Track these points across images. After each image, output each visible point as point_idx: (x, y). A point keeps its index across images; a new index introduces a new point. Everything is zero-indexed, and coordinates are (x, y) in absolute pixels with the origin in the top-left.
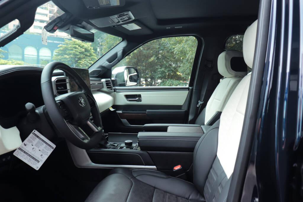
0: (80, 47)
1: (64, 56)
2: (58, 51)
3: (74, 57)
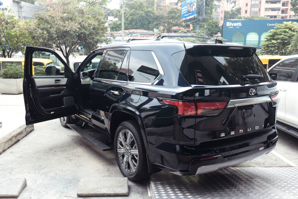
0: (290, 31)
1: (271, 41)
2: (267, 36)
3: (282, 42)
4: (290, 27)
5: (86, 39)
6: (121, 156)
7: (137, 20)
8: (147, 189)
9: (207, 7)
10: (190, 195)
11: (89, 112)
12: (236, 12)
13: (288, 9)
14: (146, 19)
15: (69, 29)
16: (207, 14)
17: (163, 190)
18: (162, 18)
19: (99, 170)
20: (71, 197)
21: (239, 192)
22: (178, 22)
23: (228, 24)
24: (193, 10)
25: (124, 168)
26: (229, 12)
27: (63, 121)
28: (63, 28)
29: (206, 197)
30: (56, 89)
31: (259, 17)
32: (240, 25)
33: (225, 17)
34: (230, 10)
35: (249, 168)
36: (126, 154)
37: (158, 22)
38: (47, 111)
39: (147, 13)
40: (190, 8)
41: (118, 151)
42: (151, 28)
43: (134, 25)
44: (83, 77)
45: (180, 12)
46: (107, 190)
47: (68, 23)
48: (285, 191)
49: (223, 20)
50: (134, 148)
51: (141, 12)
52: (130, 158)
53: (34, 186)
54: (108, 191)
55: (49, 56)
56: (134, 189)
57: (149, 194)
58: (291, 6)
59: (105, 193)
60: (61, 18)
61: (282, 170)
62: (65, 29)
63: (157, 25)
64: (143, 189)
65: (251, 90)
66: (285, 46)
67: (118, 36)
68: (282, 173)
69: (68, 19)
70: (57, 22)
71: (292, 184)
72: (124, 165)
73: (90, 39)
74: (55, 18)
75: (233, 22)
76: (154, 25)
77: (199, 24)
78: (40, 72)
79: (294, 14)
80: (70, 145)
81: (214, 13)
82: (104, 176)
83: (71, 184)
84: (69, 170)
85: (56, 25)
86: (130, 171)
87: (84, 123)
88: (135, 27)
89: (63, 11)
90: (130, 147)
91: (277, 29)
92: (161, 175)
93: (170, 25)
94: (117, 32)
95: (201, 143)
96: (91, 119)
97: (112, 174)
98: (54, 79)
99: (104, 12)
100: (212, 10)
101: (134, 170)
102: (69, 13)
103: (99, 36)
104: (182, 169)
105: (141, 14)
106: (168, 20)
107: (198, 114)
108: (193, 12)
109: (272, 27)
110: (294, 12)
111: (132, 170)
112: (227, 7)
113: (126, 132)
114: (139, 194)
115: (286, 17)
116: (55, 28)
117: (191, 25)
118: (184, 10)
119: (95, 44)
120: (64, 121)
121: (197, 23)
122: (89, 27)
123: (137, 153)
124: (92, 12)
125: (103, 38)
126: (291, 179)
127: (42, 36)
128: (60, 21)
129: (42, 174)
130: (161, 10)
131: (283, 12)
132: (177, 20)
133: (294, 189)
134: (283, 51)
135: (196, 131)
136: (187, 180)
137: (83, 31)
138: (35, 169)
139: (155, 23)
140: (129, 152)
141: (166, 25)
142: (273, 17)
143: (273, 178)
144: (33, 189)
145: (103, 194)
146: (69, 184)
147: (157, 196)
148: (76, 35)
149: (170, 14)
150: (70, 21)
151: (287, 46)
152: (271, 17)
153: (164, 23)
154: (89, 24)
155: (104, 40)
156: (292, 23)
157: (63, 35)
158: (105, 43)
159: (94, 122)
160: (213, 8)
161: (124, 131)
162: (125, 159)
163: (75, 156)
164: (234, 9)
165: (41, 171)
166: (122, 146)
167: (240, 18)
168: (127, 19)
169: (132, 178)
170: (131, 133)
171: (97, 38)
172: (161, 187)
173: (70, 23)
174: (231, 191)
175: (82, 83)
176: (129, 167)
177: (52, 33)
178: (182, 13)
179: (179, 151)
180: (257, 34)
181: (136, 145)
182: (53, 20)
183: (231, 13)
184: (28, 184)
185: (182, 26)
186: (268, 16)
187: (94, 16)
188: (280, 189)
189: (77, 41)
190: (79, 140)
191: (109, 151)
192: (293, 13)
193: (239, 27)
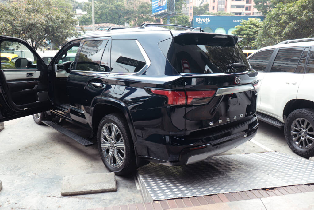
2: (234, 32)
3: (247, 37)
4: (254, 23)
5: (54, 33)
6: (105, 151)
7: (108, 14)
8: (135, 183)
9: (177, 2)
10: (181, 185)
11: (67, 107)
12: (204, 8)
13: (251, 6)
14: (117, 13)
15: (35, 21)
16: (177, 9)
17: (153, 183)
18: (133, 12)
19: (82, 166)
20: (55, 197)
21: (227, 179)
22: (149, 16)
23: (197, 20)
24: (164, 4)
25: (109, 163)
26: (198, 8)
27: (36, 118)
28: (28, 20)
29: (197, 186)
30: (28, 83)
31: (225, 13)
32: (208, 21)
33: (194, 13)
34: (199, 6)
35: (230, 155)
36: (111, 149)
37: (128, 16)
38: (20, 108)
39: (117, 7)
40: (161, 3)
41: (102, 146)
42: (121, 23)
43: (104, 19)
44: (58, 69)
45: (150, 7)
46: (94, 186)
47: (34, 15)
48: (268, 175)
49: (192, 15)
50: (119, 142)
51: (111, 6)
52: (116, 152)
53: (11, 188)
54: (95, 188)
55: (13, 51)
56: (122, 183)
57: (138, 187)
58: (254, 3)
59: (92, 190)
60: (26, 10)
61: (265, 155)
62: (30, 22)
63: (127, 19)
64: (131, 182)
65: (237, 79)
66: (250, 42)
67: (89, 30)
68: (261, 158)
69: (33, 11)
70: (22, 14)
71: (273, 167)
72: (109, 160)
73: (58, 32)
74: (19, 10)
75: (202, 18)
76: (125, 19)
77: (169, 19)
78: (6, 67)
79: (257, 11)
80: (47, 143)
81: (184, 8)
82: (88, 173)
83: (53, 184)
84: (49, 169)
85: (21, 17)
86: (116, 165)
87: (61, 119)
88: (105, 21)
89: (28, 3)
90: (115, 141)
91: (243, 25)
92: (149, 168)
93: (141, 20)
94: (87, 26)
95: (191, 133)
96: (70, 114)
97: (96, 170)
98: (26, 72)
99: (72, 5)
100: (182, 5)
101: (120, 164)
102: (34, 5)
103: (68, 29)
104: (172, 160)
105: (111, 8)
106: (139, 15)
107: (188, 103)
108: (163, 7)
109: (238, 23)
110: (257, 9)
111: (118, 164)
112: (196, 3)
113: (110, 125)
114: (127, 188)
115: (250, 13)
116: (19, 20)
117: (161, 20)
118: (155, 4)
119: (65, 37)
120: (38, 118)
121: (168, 18)
122: (57, 19)
123: (124, 146)
124: (59, 5)
125: (72, 31)
126: (270, 163)
127: (5, 28)
128: (25, 13)
129: (18, 175)
130: (131, 4)
131: (247, 9)
132: (147, 15)
133: (276, 172)
134: (249, 46)
135: (186, 120)
136: (175, 171)
137: (51, 24)
138: (11, 170)
139: (125, 17)
140: (114, 146)
141: (137, 19)
142: (238, 14)
143: (254, 164)
144: (10, 192)
145: (90, 191)
146: (51, 184)
147: (149, 188)
148: (43, 28)
149: (141, 8)
150: (36, 13)
151: (252, 41)
152: (237, 14)
153: (135, 17)
154: (57, 16)
155: (74, 34)
156: (256, 20)
157: (29, 28)
158: (75, 37)
159: (73, 117)
160: (183, 3)
161: (108, 124)
162: (110, 153)
163: (54, 154)
164: (202, 5)
165: (17, 172)
166: (107, 140)
167: (209, 14)
168: (96, 13)
169: (118, 172)
170: (116, 126)
171: (67, 31)
172: (151, 179)
173: (36, 16)
174: (219, 178)
175: (57, 77)
176: (115, 162)
177: (16, 26)
178: (153, 8)
179: (169, 141)
180: (224, 29)
181: (122, 138)
182: (17, 11)
183: (199, 8)
184: (3, 187)
185: (152, 21)
186: (233, 13)
187: (61, 8)
188: (264, 173)
189: (45, 35)
190: (56, 137)
191: (90, 146)
192: (255, 10)
193: (207, 23)
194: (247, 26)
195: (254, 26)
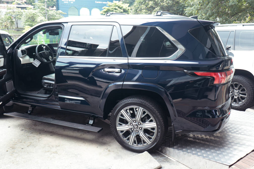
0: (119, 8)
8: (165, 156)
36: (134, 130)
41: (118, 129)
50: (147, 122)
52: (141, 132)
72: (130, 141)
90: (141, 122)
91: (109, 6)
101: (148, 142)
123: (155, 126)
140: (139, 127)
161: (129, 108)
162: (133, 134)
170: (142, 108)
175: (22, 63)
180: (88, 9)
181: (152, 118)
193: (72, 3)
194: (112, 7)
195: (118, 8)
